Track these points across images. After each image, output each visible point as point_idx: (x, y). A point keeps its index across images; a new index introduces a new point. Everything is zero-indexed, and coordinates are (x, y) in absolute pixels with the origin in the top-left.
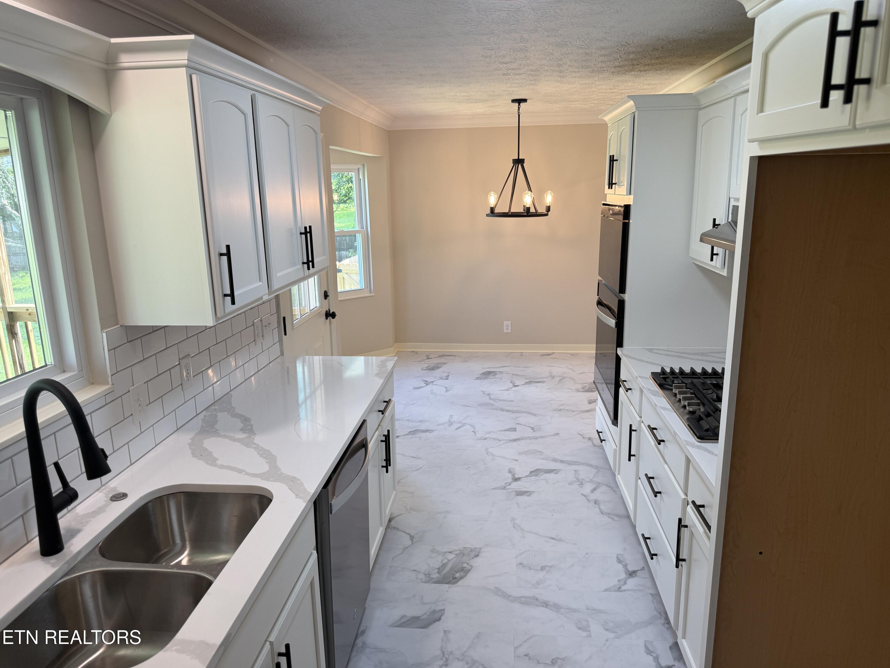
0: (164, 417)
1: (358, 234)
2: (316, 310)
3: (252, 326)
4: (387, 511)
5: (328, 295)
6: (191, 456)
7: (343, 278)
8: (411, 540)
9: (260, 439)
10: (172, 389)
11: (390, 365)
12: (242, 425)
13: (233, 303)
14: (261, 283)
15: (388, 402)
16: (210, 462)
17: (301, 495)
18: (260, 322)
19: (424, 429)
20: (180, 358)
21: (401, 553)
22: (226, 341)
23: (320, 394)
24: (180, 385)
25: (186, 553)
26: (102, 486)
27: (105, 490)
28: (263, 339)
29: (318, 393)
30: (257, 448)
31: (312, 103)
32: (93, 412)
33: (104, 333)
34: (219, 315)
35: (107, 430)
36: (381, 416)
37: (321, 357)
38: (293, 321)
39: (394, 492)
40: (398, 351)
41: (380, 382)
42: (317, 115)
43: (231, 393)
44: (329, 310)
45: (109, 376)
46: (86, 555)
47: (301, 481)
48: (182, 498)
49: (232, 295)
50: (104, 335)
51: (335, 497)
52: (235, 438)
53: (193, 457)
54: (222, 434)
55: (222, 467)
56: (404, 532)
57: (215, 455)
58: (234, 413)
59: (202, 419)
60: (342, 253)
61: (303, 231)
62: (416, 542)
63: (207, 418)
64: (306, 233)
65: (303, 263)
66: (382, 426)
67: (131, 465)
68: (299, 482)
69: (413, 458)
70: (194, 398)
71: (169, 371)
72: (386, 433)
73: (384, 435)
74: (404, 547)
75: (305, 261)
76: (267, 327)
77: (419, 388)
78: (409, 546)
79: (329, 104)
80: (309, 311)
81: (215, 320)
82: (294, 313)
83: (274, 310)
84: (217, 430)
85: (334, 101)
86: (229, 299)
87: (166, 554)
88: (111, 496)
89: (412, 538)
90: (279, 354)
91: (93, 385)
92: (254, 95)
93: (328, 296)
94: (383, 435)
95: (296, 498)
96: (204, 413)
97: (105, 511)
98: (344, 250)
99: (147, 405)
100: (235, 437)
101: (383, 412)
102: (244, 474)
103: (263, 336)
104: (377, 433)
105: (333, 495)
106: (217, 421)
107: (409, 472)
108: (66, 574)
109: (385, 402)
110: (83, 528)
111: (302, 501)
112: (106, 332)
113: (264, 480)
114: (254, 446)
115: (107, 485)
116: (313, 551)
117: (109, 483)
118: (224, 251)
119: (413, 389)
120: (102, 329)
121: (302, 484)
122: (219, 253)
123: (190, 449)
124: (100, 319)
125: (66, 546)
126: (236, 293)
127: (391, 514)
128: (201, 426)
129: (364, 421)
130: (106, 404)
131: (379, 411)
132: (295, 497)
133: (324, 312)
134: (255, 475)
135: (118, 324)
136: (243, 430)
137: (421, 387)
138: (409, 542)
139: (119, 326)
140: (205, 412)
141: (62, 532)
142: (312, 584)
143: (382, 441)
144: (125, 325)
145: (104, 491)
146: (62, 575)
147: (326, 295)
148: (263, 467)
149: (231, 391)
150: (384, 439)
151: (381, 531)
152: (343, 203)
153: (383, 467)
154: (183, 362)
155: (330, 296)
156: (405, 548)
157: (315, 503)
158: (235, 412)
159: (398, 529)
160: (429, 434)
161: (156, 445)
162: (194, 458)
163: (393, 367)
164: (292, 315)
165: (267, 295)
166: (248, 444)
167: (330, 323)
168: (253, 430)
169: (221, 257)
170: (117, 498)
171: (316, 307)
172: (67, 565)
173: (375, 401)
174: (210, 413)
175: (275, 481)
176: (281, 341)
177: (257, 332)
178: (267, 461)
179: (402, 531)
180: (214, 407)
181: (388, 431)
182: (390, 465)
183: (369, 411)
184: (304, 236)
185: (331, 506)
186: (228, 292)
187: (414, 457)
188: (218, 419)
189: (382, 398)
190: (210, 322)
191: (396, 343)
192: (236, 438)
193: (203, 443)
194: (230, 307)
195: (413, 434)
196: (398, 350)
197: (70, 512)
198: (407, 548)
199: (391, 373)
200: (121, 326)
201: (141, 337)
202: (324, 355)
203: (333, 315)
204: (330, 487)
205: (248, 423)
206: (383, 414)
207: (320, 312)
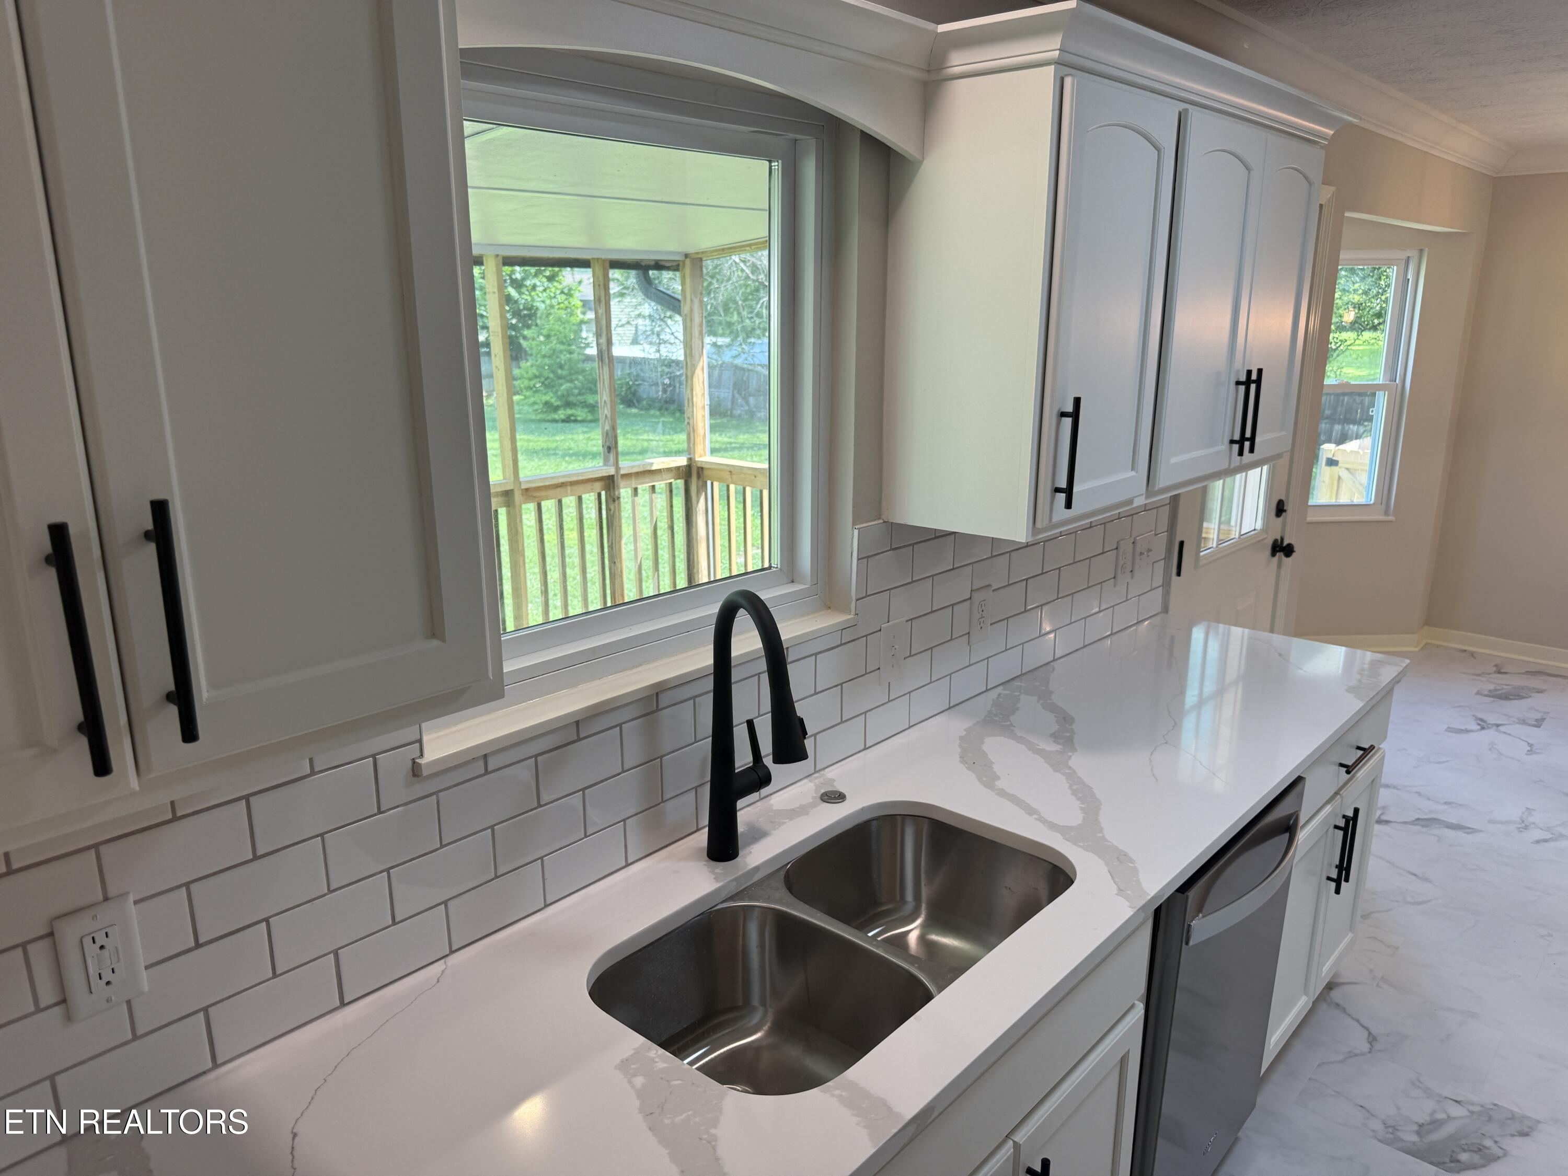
0: (931, 682)
1: (1382, 393)
2: (1254, 534)
3: (1114, 549)
4: (1325, 969)
5: (1285, 508)
6: (958, 759)
7: (1339, 478)
8: (1370, 1043)
9: (1079, 762)
10: (951, 639)
11: (1388, 673)
12: (1056, 727)
13: (1068, 505)
14: (1133, 473)
15: (1366, 751)
16: (985, 779)
17: (1129, 892)
18: (1131, 545)
19: (1453, 821)
20: (974, 588)
21: (1341, 1062)
22: (1059, 571)
23: (1232, 700)
24: (966, 634)
25: (918, 922)
26: (816, 772)
27: (818, 779)
28: (1132, 577)
29: (1229, 697)
30: (1072, 776)
31: (1313, 123)
32: (820, 653)
33: (855, 530)
34: (1039, 525)
35: (836, 686)
36: (1344, 777)
37: (1247, 631)
38: (1198, 551)
39: (1350, 936)
40: (1427, 644)
41: (1355, 705)
42: (1322, 148)
43: (1055, 664)
44: (1282, 539)
45: (852, 601)
46: (765, 877)
47: (1136, 865)
48: (926, 827)
49: (1069, 491)
50: (856, 532)
51: (1201, 915)
52: (1038, 747)
53: (961, 762)
54: (1019, 734)
55: (1002, 793)
56: (1358, 1021)
57: (997, 769)
58: (1049, 701)
59: (993, 700)
60: (1349, 428)
61: (1243, 378)
62: (1379, 1051)
63: (1001, 700)
64: (1247, 383)
65: (1232, 442)
66: (1342, 797)
67: (865, 749)
68: (1132, 865)
69: (1412, 877)
70: (986, 661)
71: (951, 608)
72: (1350, 813)
73: (1344, 817)
74: (1350, 1052)
75: (1237, 437)
76: (1142, 557)
77: (1461, 731)
78: (1362, 1054)
79: (1352, 125)
80: (1237, 536)
81: (1030, 531)
82: (1204, 535)
83: (1164, 525)
84: (1011, 725)
85: (1363, 117)
86: (1062, 497)
87: (888, 913)
88: (823, 791)
89: (1372, 1039)
90: (1159, 610)
91: (829, 611)
92: (1186, 110)
93: (1285, 511)
94: (1341, 816)
95: (1116, 894)
96: (1000, 690)
97: (807, 814)
98: (1354, 422)
99: (905, 658)
100: (1038, 745)
101: (1349, 769)
102: (1036, 819)
103: (1132, 571)
104: (1328, 809)
105: (1200, 909)
106: (1018, 709)
107: (1397, 901)
108: (731, 898)
109: (1359, 748)
110: (772, 832)
111: (1128, 904)
112: (859, 529)
113: (1067, 840)
114: (1068, 771)
115: (822, 773)
116: (1137, 1002)
117: (827, 770)
118: (1069, 408)
119: (1446, 730)
120: (854, 524)
121: (1135, 871)
122: (1059, 411)
123: (960, 746)
124: (854, 507)
125: (741, 853)
126: (1076, 489)
127: (1336, 975)
128: (989, 711)
129: (1299, 781)
130: (841, 645)
131: (1342, 765)
132: (1116, 892)
133: (1269, 542)
134: (1053, 826)
135: (880, 519)
136: (1055, 737)
137: (1467, 731)
138: (1365, 1047)
139: (881, 521)
140: (1001, 688)
141: (741, 828)
142: (1123, 1062)
143: (1336, 827)
144: (890, 521)
145: (817, 781)
146: (726, 897)
147: (1280, 509)
148: (1072, 815)
149: (1054, 660)
150: (1342, 823)
151: (1302, 1004)
152: (1370, 329)
153: (1329, 879)
154: (977, 597)
155: (1288, 512)
156: (1351, 1055)
157: (1157, 912)
158: (1051, 699)
159: (1344, 1010)
160: (1466, 835)
161: (910, 727)
162: (962, 765)
163: (1396, 681)
164: (1200, 539)
165: (1144, 496)
166: (1058, 764)
167: (1279, 566)
168: (1072, 741)
169: (1061, 420)
170: (830, 798)
171: (1255, 530)
172: (735, 883)
173: (1338, 740)
174: (1009, 692)
175: (1086, 849)
176: (1166, 585)
177: (1121, 562)
178: (1083, 806)
179: (1353, 1018)
180: (1019, 684)
181: (1356, 811)
182: (1347, 880)
183: (1318, 759)
184: (1242, 388)
185: (1188, 931)
186: (1063, 484)
187: (1415, 875)
188: (1019, 705)
189: (1353, 739)
190: (1020, 534)
191: (1426, 627)
192: (1041, 747)
193: (983, 743)
194: (1061, 513)
195: (1423, 826)
196: (1429, 641)
197: (764, 800)
198: (1356, 1055)
199: (1387, 694)
200: (884, 522)
201: (913, 545)
202: (1254, 627)
203: (1288, 550)
204: (1193, 894)
205: (1067, 726)
206: (1348, 772)
207: (1259, 541)
